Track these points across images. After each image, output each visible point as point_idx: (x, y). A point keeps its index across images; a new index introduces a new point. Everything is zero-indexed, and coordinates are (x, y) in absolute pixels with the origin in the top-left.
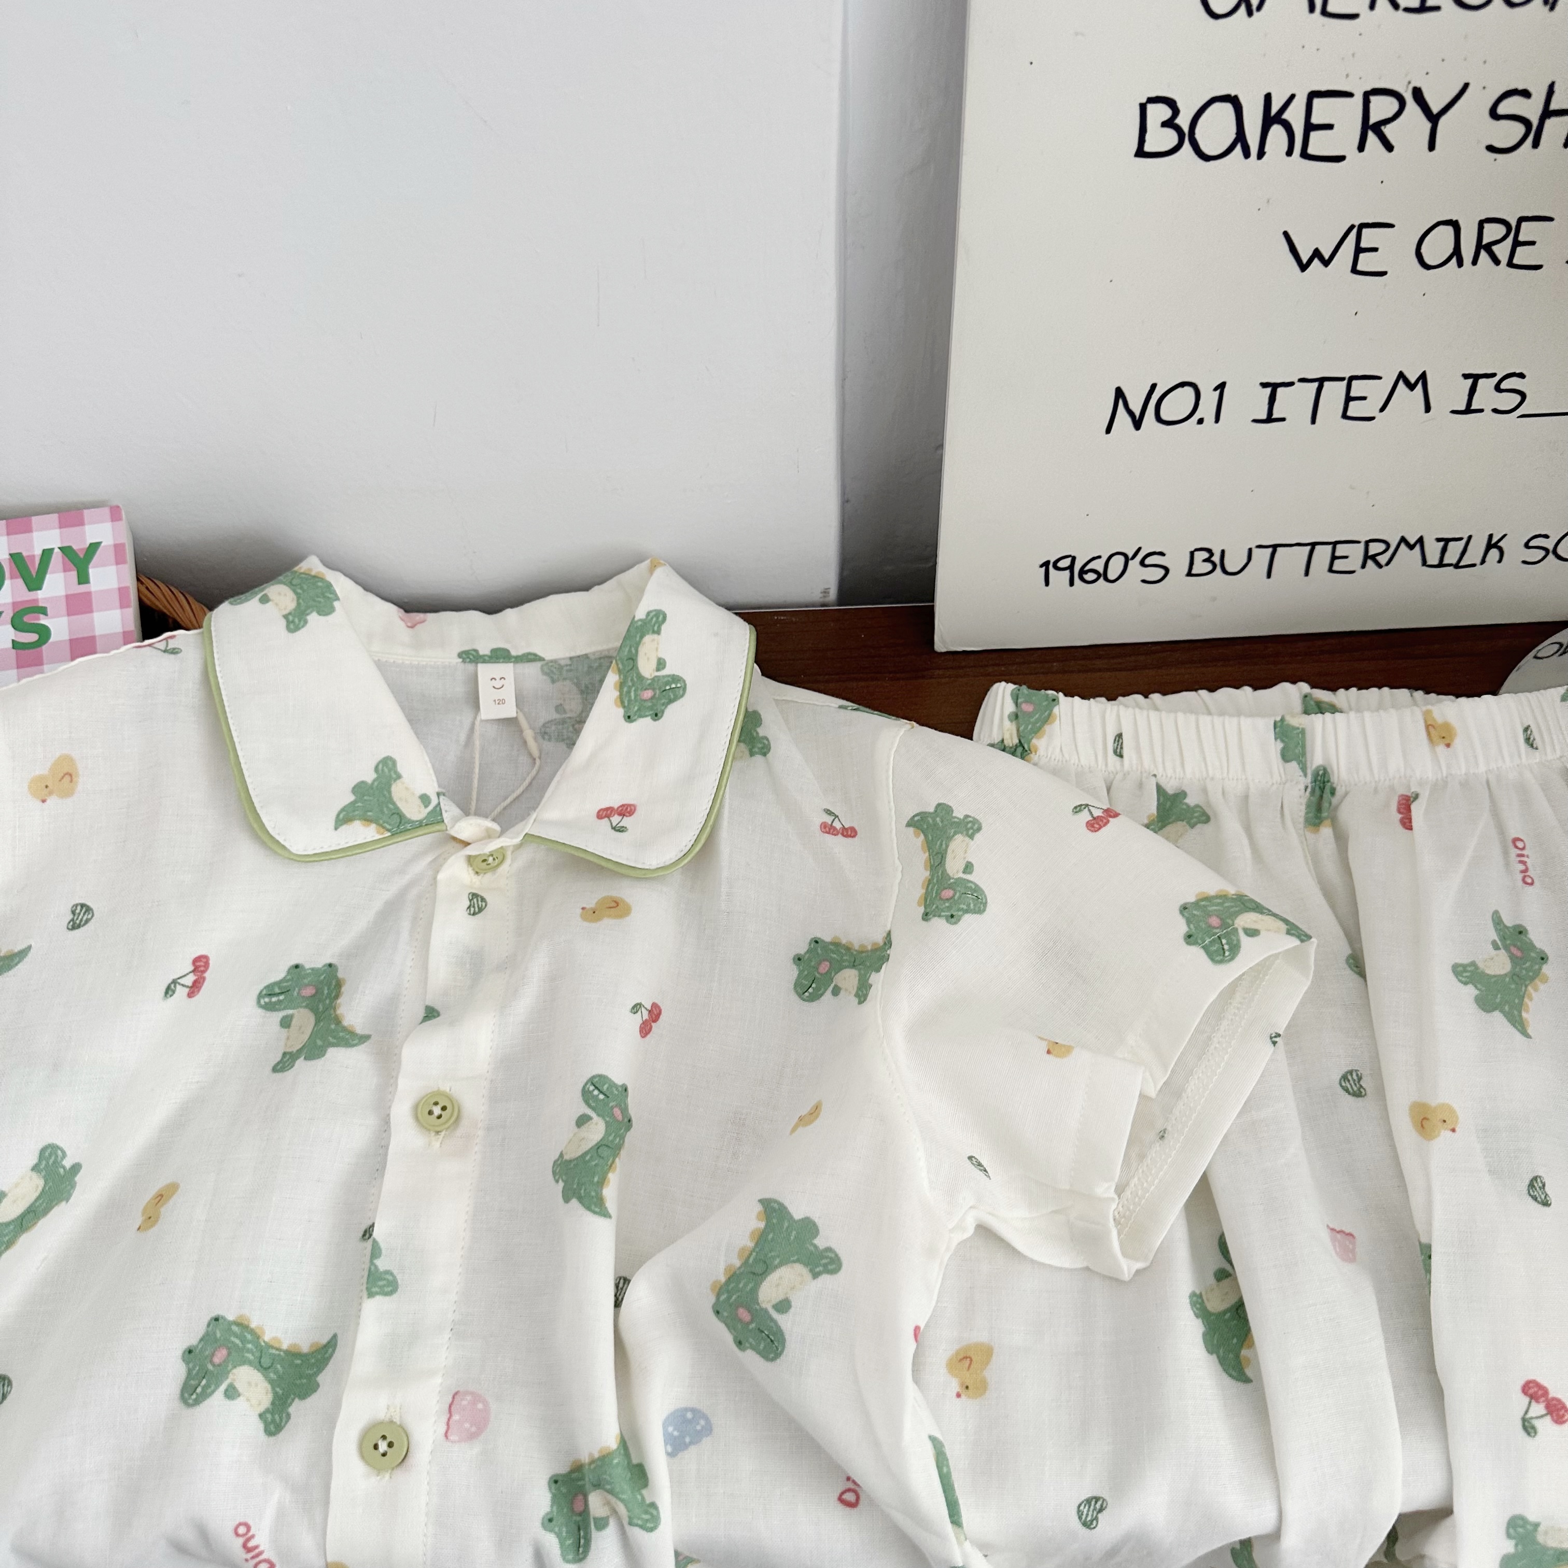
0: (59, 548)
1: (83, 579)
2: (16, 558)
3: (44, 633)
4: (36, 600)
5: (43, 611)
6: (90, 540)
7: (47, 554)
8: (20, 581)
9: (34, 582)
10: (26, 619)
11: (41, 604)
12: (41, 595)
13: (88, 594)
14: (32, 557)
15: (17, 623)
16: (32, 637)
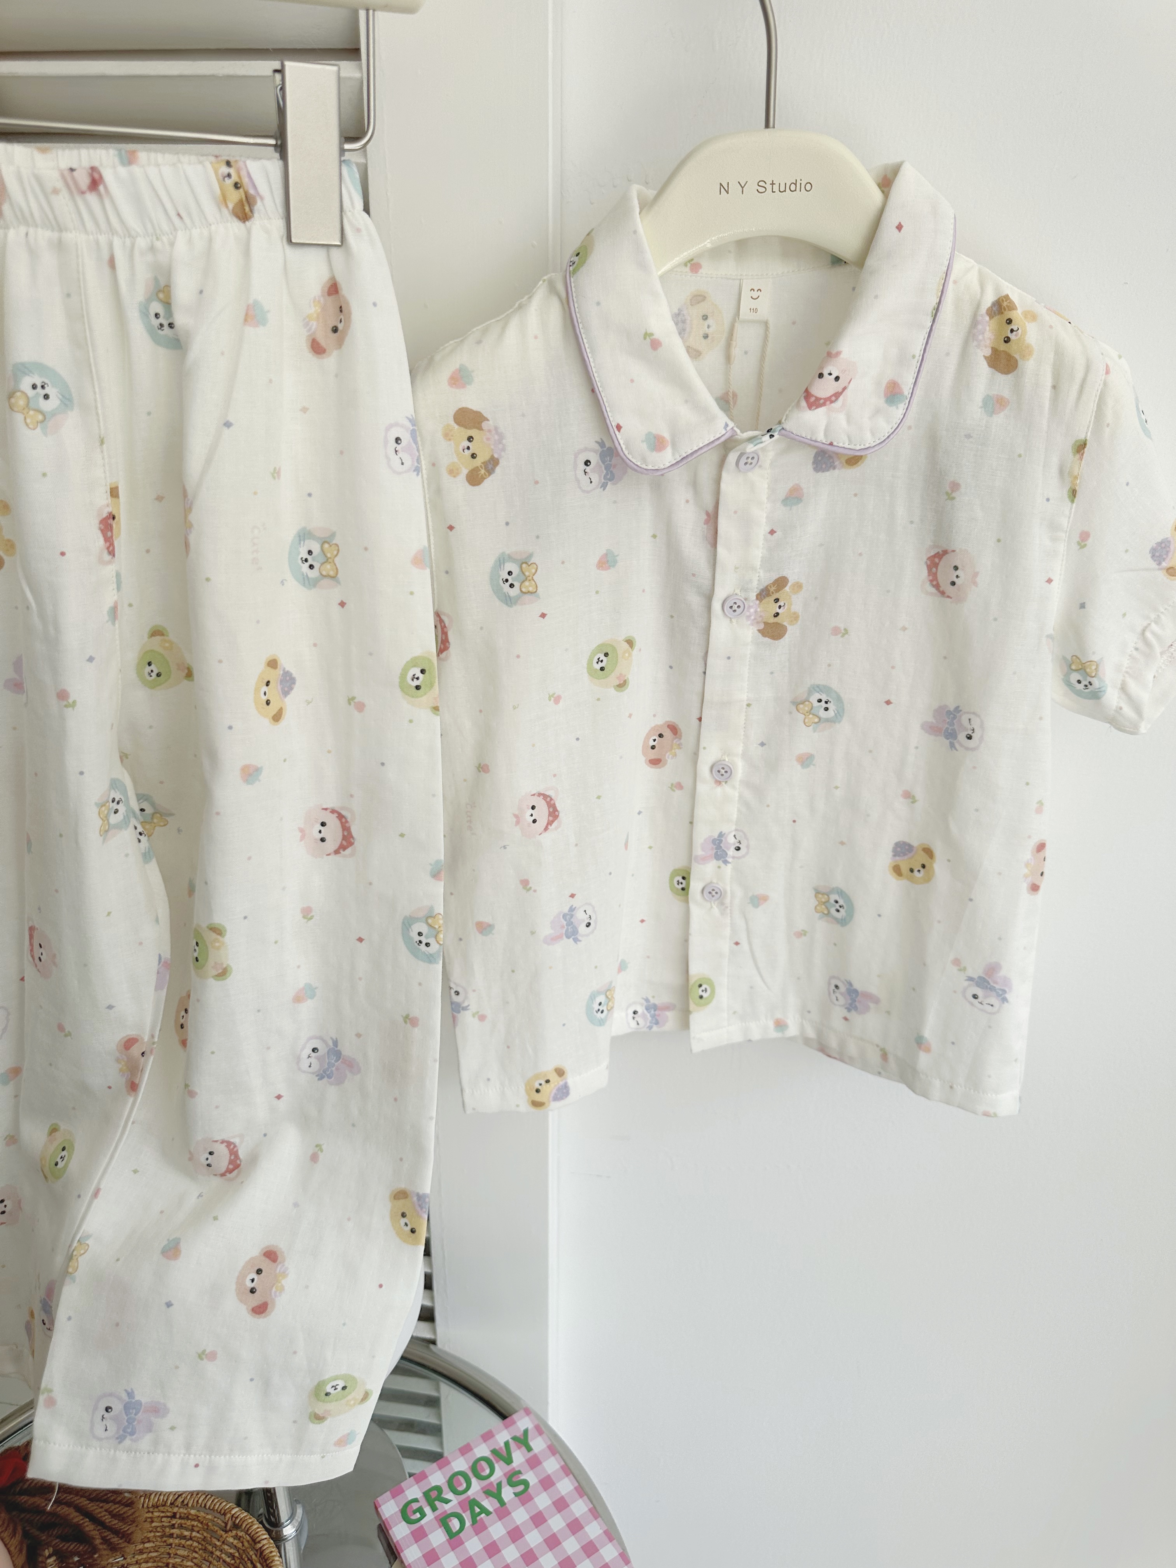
0: (511, 1438)
1: (529, 1449)
2: (494, 1452)
3: (526, 1483)
4: (514, 1469)
5: (520, 1472)
6: (522, 1429)
7: (507, 1444)
8: (502, 1463)
9: (509, 1460)
10: (514, 1479)
11: (517, 1469)
12: (515, 1464)
13: (535, 1456)
14: (501, 1448)
15: (512, 1484)
16: (521, 1488)
